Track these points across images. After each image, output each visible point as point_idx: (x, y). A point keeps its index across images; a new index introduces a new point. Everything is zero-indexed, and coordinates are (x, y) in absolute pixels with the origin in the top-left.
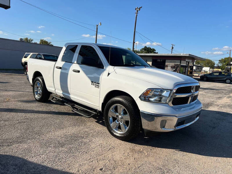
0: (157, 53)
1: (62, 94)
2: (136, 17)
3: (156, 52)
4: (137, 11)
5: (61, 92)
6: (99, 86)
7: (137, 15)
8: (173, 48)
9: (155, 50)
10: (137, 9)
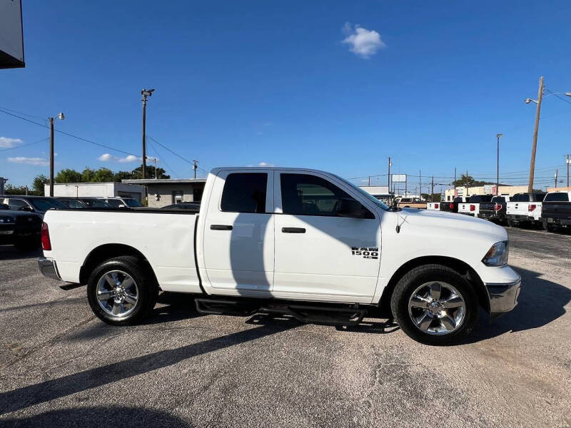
0: (168, 177)
1: (236, 288)
2: (145, 108)
3: (166, 174)
4: (145, 96)
5: (234, 285)
6: (377, 254)
7: (145, 105)
8: (196, 167)
9: (164, 172)
10: (145, 93)
